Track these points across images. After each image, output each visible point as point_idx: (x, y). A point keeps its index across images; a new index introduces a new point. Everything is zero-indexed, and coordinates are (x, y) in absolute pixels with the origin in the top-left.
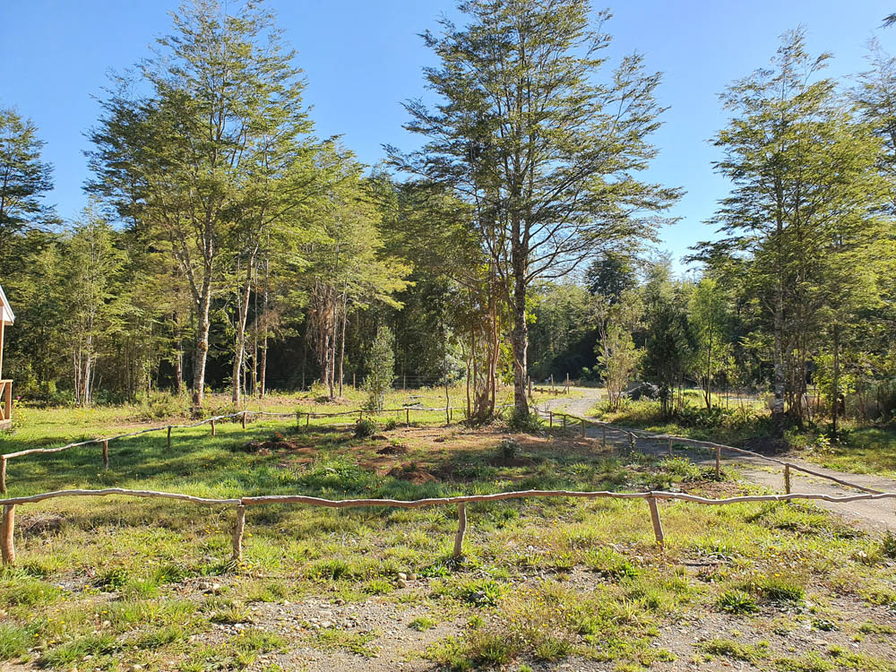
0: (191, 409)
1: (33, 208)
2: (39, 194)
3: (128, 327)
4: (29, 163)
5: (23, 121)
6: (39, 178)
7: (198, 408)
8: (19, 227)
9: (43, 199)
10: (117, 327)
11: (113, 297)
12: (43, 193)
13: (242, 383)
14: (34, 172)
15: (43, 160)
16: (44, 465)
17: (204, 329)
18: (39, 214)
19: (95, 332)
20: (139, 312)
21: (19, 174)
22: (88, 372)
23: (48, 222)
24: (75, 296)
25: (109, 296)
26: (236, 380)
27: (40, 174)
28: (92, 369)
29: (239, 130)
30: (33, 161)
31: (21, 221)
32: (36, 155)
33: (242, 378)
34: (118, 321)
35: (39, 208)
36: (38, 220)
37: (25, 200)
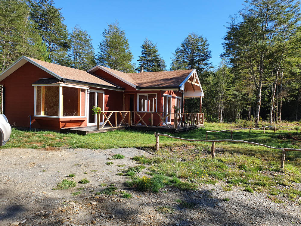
0: (255, 125)
1: (206, 64)
2: (208, 60)
3: (233, 98)
4: (205, 51)
5: (204, 39)
6: (208, 55)
7: (257, 124)
8: (202, 70)
9: (209, 61)
10: (230, 98)
11: (229, 89)
12: (209, 59)
13: (273, 116)
14: (207, 53)
15: (209, 49)
16: (215, 136)
17: (259, 98)
18: (208, 66)
19: (224, 100)
20: (237, 93)
21: (203, 55)
22: (222, 112)
23: (210, 68)
24: (218, 89)
25: (228, 89)
26: (271, 115)
27: (208, 54)
28: (223, 112)
29: (273, 26)
30: (206, 50)
31: (203, 68)
32: (207, 48)
33: (273, 115)
34: (230, 96)
35: (208, 64)
36: (208, 68)
37: (204, 62)
